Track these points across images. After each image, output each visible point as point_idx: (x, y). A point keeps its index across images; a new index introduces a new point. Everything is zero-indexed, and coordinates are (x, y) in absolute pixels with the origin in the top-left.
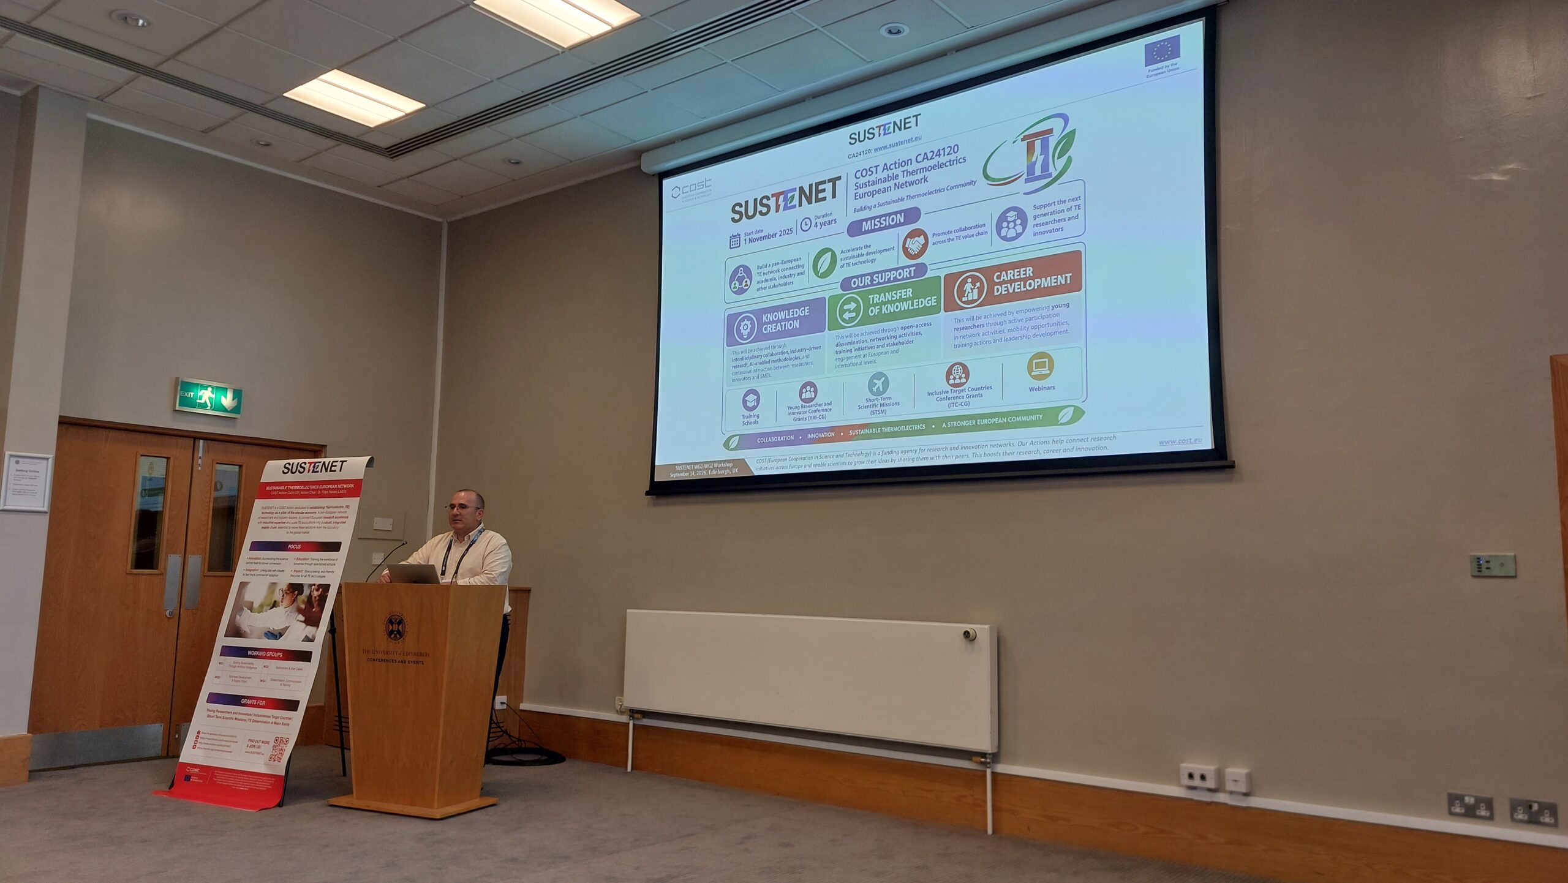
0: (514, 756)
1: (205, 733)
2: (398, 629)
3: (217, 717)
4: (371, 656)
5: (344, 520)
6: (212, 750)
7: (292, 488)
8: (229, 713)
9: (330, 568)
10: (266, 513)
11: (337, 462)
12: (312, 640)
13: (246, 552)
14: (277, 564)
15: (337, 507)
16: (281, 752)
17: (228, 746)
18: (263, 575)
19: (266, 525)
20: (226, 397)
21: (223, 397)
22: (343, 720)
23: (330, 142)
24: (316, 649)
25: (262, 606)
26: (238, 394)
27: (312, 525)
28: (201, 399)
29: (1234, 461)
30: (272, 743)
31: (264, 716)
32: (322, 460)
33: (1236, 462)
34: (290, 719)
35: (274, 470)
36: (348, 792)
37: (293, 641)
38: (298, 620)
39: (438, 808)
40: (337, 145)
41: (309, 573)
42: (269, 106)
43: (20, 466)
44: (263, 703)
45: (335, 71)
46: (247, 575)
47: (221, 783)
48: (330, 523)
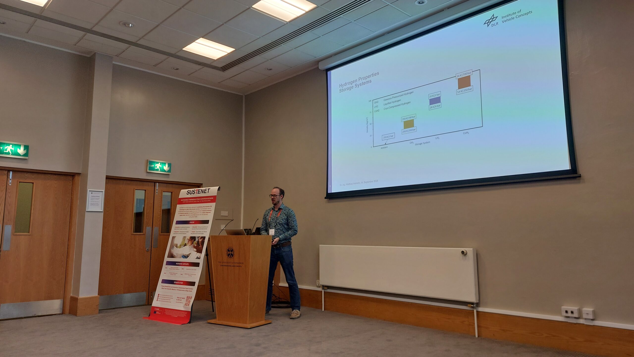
0: (277, 304)
1: (161, 295)
2: (231, 253)
3: (165, 289)
4: (222, 264)
5: (210, 211)
6: (164, 301)
7: (190, 200)
8: (169, 287)
9: (205, 230)
10: (181, 210)
11: (207, 189)
12: (199, 258)
13: (174, 225)
14: (186, 229)
15: (207, 207)
16: (189, 302)
17: (170, 300)
18: (181, 234)
19: (181, 214)
20: (165, 166)
21: (164, 167)
22: (212, 290)
23: (200, 67)
24: (201, 262)
25: (181, 245)
26: (170, 165)
27: (198, 214)
28: (156, 167)
29: (581, 174)
30: (186, 299)
31: (182, 288)
32: (201, 189)
33: (581, 175)
34: (192, 289)
35: (184, 193)
36: (215, 318)
37: (192, 259)
38: (194, 251)
39: (249, 324)
40: (203, 67)
41: (198, 232)
42: (178, 54)
43: (93, 195)
44: (182, 283)
45: (201, 38)
46: (175, 234)
47: (167, 314)
48: (205, 213)
